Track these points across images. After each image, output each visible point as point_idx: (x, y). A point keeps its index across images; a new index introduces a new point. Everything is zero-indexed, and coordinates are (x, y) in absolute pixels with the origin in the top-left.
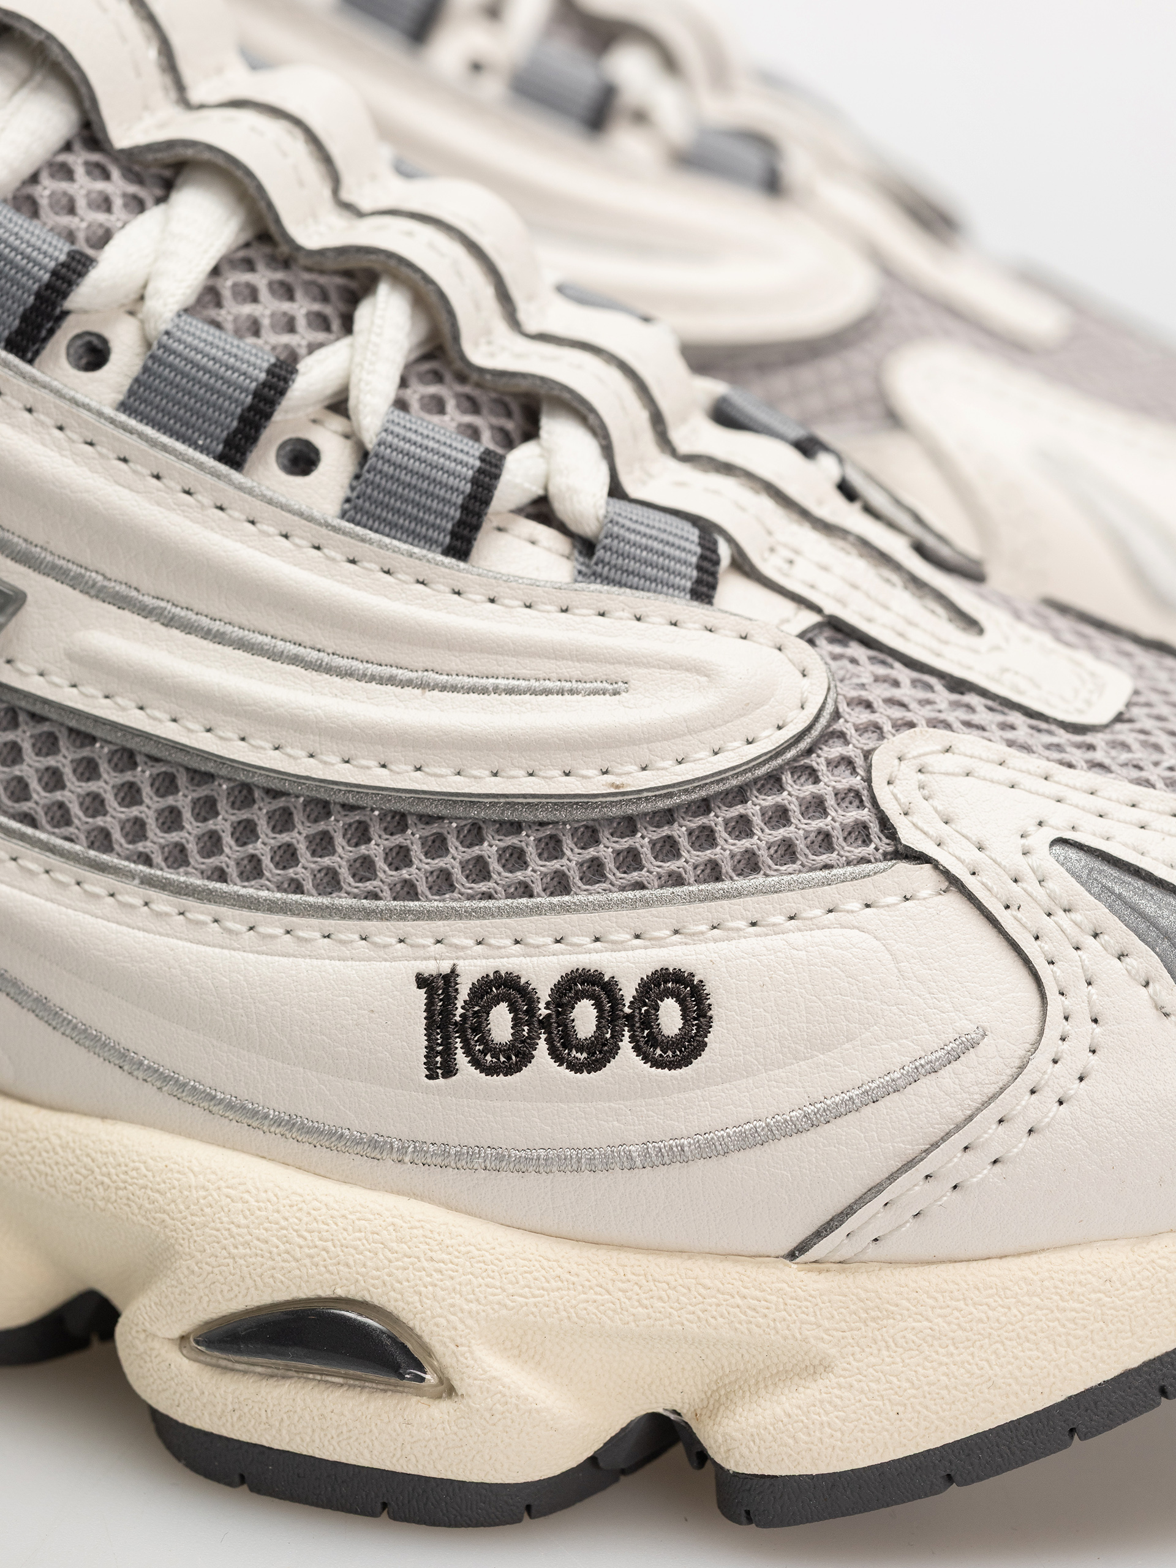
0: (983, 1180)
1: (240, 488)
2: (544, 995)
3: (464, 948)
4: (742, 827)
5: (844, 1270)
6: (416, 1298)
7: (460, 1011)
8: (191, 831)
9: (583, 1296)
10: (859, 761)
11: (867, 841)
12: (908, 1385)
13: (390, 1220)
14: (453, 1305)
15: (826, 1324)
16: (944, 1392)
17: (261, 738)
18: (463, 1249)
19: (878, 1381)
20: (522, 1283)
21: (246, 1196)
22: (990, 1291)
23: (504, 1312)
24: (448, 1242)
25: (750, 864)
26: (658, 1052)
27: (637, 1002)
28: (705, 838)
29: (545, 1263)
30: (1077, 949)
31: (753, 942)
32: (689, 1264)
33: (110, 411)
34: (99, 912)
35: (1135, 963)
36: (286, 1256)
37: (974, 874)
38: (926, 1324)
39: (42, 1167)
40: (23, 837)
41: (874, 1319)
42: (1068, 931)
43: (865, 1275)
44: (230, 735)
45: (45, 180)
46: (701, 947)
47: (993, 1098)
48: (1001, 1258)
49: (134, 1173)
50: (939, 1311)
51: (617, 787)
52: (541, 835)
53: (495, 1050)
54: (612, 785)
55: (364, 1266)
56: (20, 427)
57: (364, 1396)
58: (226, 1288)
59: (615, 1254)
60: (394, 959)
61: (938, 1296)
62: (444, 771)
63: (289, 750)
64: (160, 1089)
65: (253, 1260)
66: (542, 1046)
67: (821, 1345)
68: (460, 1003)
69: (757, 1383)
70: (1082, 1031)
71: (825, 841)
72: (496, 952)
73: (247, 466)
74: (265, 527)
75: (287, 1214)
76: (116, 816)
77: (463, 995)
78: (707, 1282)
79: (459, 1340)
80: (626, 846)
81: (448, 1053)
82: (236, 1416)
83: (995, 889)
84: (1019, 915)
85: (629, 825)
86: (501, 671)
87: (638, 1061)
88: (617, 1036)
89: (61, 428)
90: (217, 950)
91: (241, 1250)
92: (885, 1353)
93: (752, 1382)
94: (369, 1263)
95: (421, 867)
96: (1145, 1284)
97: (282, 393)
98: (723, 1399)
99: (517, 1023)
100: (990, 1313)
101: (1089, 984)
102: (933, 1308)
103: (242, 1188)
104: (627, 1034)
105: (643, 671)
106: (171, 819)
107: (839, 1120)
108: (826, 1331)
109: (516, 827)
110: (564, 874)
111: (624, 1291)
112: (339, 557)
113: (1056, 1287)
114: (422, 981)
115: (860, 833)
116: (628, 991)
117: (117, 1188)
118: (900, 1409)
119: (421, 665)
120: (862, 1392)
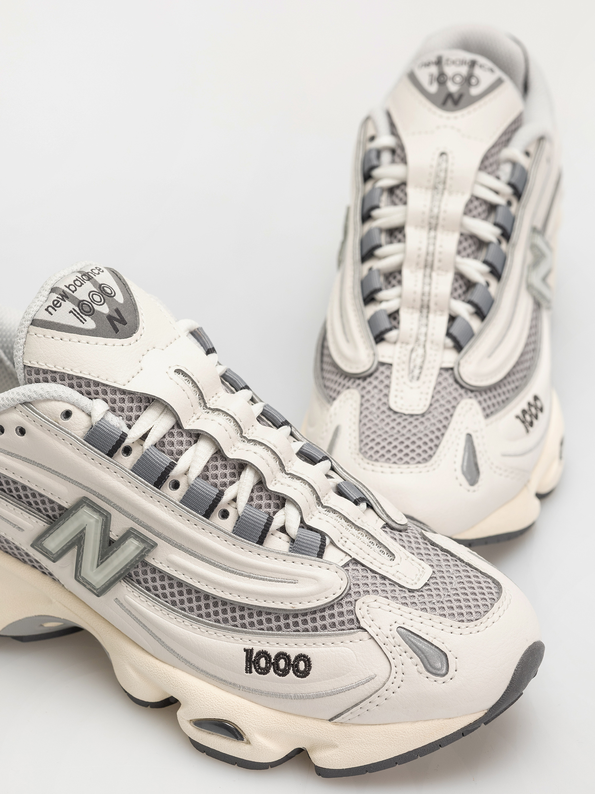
0: (374, 709)
1: (209, 524)
2: (273, 657)
3: (255, 643)
4: (323, 618)
5: (342, 725)
6: (242, 723)
7: (254, 658)
8: (194, 604)
9: (280, 726)
10: (353, 603)
11: (353, 624)
12: (356, 752)
13: (236, 704)
14: (250, 725)
15: (337, 737)
16: (364, 755)
17: (211, 586)
18: (253, 712)
19: (349, 751)
20: (266, 721)
21: (204, 694)
22: (376, 733)
23: (262, 728)
24: (249, 710)
25: (324, 627)
26: (299, 674)
27: (295, 661)
28: (314, 620)
29: (272, 717)
30: (400, 655)
31: (323, 649)
32: (306, 720)
33: (178, 503)
34: (172, 622)
35: (414, 660)
36: (212, 709)
37: (377, 635)
38: (360, 739)
39: (159, 677)
40: (156, 600)
41: (348, 737)
42: (398, 651)
43: (346, 727)
44: (204, 584)
45: (167, 437)
46: (311, 649)
47: (377, 691)
48: (379, 725)
49: (179, 684)
50: (363, 737)
51: (293, 608)
52: (275, 616)
53: (262, 669)
54: (292, 607)
55: (230, 714)
56: (156, 506)
57: (230, 741)
58: (199, 714)
59: (289, 716)
60: (239, 644)
61: (363, 733)
62: (253, 599)
63: (217, 590)
64: (186, 664)
65: (205, 709)
66: (272, 669)
67: (335, 742)
68: (254, 656)
69: (322, 747)
70: (400, 676)
71: (343, 623)
72: (263, 645)
73: (210, 518)
74: (214, 535)
75: (213, 700)
76: (177, 598)
77: (254, 655)
78: (310, 725)
79: (251, 733)
80: (296, 620)
81: (251, 668)
82: (202, 740)
83: (382, 640)
84: (387, 647)
85: (296, 616)
86: (268, 575)
87: (294, 675)
88: (289, 669)
89: (166, 507)
90: (199, 635)
91: (202, 706)
92: (350, 745)
93: (321, 746)
94: (231, 714)
95: (247, 620)
96: (414, 733)
97: (220, 501)
98: (314, 749)
99: (266, 663)
100: (375, 738)
101: (403, 664)
102: (362, 736)
103: (203, 692)
104: (292, 669)
105: (302, 578)
106: (190, 601)
107: (340, 694)
108: (337, 739)
109: (270, 614)
110: (280, 626)
111: (290, 725)
112: (231, 544)
113: (391, 733)
114: (245, 650)
115: (351, 621)
116: (293, 658)
117: (176, 686)
118: (354, 757)
119: (249, 572)
120: (345, 753)
